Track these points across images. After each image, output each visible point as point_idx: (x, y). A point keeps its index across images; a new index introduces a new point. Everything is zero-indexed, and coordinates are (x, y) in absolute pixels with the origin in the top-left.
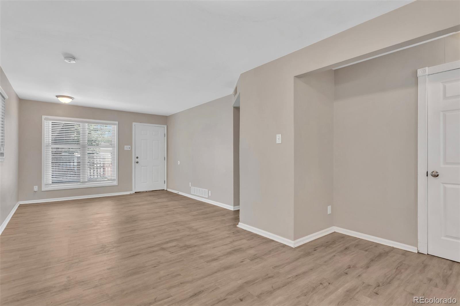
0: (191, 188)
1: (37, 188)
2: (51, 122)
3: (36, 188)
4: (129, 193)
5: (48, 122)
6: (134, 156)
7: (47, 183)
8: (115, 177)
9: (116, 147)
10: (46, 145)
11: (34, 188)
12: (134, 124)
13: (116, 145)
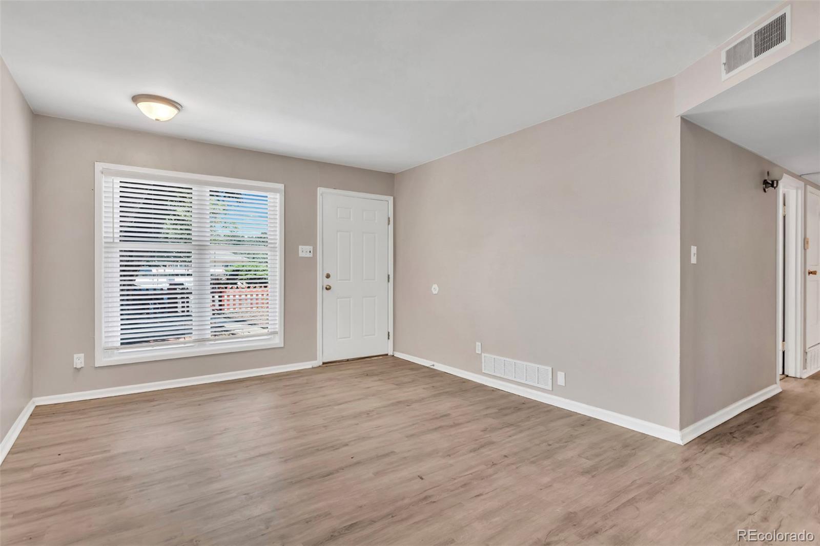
0: (483, 357)
1: (82, 360)
2: (117, 180)
3: (79, 360)
4: (310, 367)
5: (110, 179)
6: (321, 273)
7: (110, 345)
8: (277, 326)
9: (278, 249)
10: (105, 243)
11: (75, 360)
12: (320, 190)
13: (277, 245)
